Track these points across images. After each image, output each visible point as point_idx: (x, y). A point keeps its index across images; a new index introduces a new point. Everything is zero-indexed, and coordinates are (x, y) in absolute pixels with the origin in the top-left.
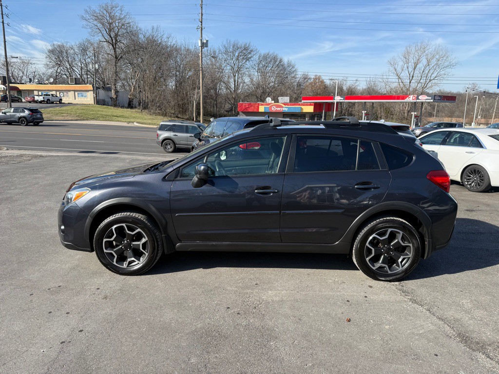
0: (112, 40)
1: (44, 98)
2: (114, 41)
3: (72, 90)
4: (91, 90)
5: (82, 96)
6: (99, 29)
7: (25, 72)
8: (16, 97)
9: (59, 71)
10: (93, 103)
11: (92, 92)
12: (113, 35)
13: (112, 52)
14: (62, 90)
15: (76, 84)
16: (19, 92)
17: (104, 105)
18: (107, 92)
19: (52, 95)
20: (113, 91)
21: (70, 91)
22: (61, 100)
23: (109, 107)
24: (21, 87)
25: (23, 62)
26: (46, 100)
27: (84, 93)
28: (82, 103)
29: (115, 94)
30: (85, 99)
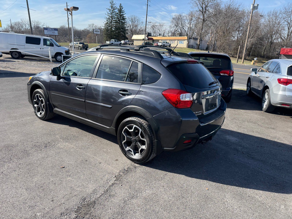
0: (203, 10)
1: (162, 44)
2: (204, 10)
3: (177, 40)
4: (186, 40)
5: (181, 43)
6: (197, 4)
7: (160, 30)
8: (151, 43)
9: (176, 29)
10: (186, 47)
11: (187, 41)
12: (204, 6)
13: (202, 17)
14: (172, 40)
15: (180, 36)
16: (153, 40)
17: (192, 48)
18: (195, 41)
19: (166, 42)
20: (198, 40)
21: (175, 40)
22: (170, 45)
23: (194, 49)
24: (154, 38)
25: (160, 25)
26: (163, 45)
27: (183, 41)
28: (180, 47)
29: (200, 42)
30: (183, 45)
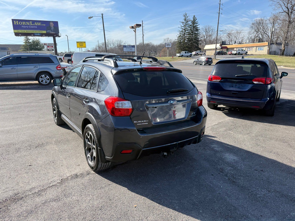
0: (288, 10)
1: (237, 52)
2: (290, 11)
3: (255, 46)
4: (266, 46)
5: (261, 49)
6: (280, 4)
7: (238, 38)
8: (224, 52)
9: (257, 35)
10: (267, 54)
11: (267, 47)
12: (290, 6)
13: (287, 19)
14: (249, 47)
15: (259, 42)
16: (228, 49)
17: (274, 54)
18: (278, 46)
19: (242, 50)
20: (282, 45)
21: (253, 47)
22: (247, 52)
23: (277, 56)
24: (228, 46)
25: (237, 33)
27: (262, 48)
28: (259, 54)
29: (284, 46)
30: (262, 51)
